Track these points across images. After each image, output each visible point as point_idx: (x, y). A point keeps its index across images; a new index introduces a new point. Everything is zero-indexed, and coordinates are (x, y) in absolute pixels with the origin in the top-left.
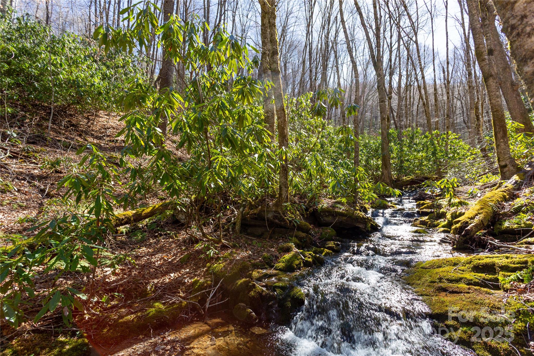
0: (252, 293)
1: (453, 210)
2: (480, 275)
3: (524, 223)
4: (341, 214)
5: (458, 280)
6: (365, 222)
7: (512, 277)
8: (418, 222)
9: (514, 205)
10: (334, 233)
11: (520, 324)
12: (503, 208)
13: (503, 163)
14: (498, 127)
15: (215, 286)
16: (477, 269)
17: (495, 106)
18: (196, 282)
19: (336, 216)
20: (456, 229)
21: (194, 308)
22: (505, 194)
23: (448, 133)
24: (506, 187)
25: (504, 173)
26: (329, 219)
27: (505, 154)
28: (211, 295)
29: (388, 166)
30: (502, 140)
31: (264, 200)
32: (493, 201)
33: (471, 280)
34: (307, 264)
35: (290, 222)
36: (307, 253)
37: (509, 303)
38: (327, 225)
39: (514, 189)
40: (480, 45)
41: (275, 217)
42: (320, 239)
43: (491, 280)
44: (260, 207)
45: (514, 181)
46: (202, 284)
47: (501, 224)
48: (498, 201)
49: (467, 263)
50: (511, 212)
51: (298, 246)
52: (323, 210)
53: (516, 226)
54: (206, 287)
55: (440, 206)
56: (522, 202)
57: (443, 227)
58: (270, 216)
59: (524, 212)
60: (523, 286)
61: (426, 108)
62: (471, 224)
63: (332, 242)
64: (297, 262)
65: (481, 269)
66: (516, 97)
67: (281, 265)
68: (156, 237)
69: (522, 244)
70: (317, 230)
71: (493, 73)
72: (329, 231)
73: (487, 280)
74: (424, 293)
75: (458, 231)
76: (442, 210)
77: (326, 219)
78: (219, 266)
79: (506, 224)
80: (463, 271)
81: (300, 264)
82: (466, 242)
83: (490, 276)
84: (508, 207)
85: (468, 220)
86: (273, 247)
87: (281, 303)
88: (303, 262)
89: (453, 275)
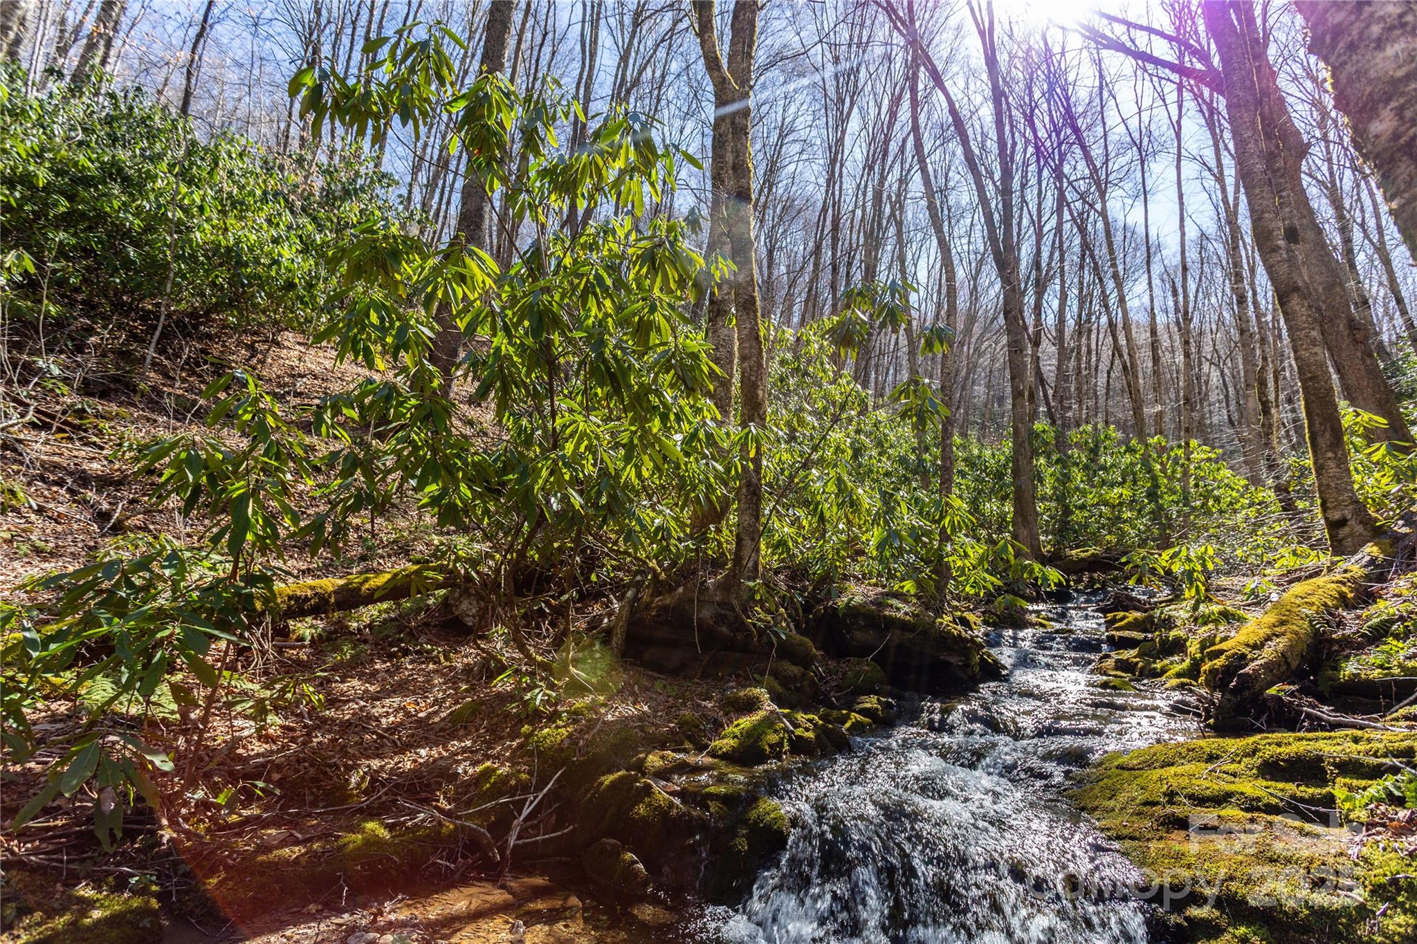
0: (641, 809)
1: (1204, 632)
2: (1281, 785)
3: (1400, 666)
4: (903, 625)
5: (1221, 800)
6: (966, 648)
7: (1372, 791)
8: (1110, 663)
9: (1369, 618)
10: (880, 673)
11: (1401, 919)
12: (1340, 624)
13: (1336, 515)
14: (1317, 420)
15: (539, 788)
16: (1272, 770)
17: (1309, 365)
18: (488, 773)
19: (887, 628)
20: (1213, 671)
21: (473, 844)
22: (1344, 589)
23: (1187, 444)
24: (1346, 571)
25: (1340, 541)
26: (868, 636)
27: (1339, 491)
28: (526, 812)
29: (1030, 518)
30: (1330, 455)
31: (694, 572)
32: (1313, 604)
33: (1258, 799)
34: (799, 746)
35: (761, 632)
36: (801, 717)
37: (1366, 860)
38: (863, 651)
39: (1367, 577)
40: (1263, 212)
41: (719, 619)
42: (839, 688)
43: (1312, 801)
44: (681, 590)
45: (1367, 558)
46: (504, 780)
47: (1337, 668)
48: (1325, 605)
49: (1246, 755)
50: (1363, 635)
51: (777, 699)
52: (853, 612)
53: (1376, 674)
54: (515, 788)
55: (1168, 623)
56: (1391, 611)
57: (1178, 675)
58: (707, 613)
59: (1397, 637)
60: (1403, 814)
61: (1130, 377)
62: (1253, 660)
63: (874, 699)
64: (773, 738)
65: (1283, 769)
66: (1363, 360)
67: (726, 743)
68: (391, 656)
69: (1397, 719)
70: (832, 664)
71: (1300, 283)
72: (867, 667)
73: (1302, 800)
74: (1125, 832)
75: (1219, 680)
76: (1173, 633)
77: (858, 635)
78: (553, 734)
79: (1350, 668)
80: (1234, 775)
81: (780, 744)
82: (1240, 709)
83: (1310, 791)
84: (1353, 623)
85: (1246, 650)
86: (710, 698)
87: (718, 838)
88: (790, 740)
89: (1205, 784)
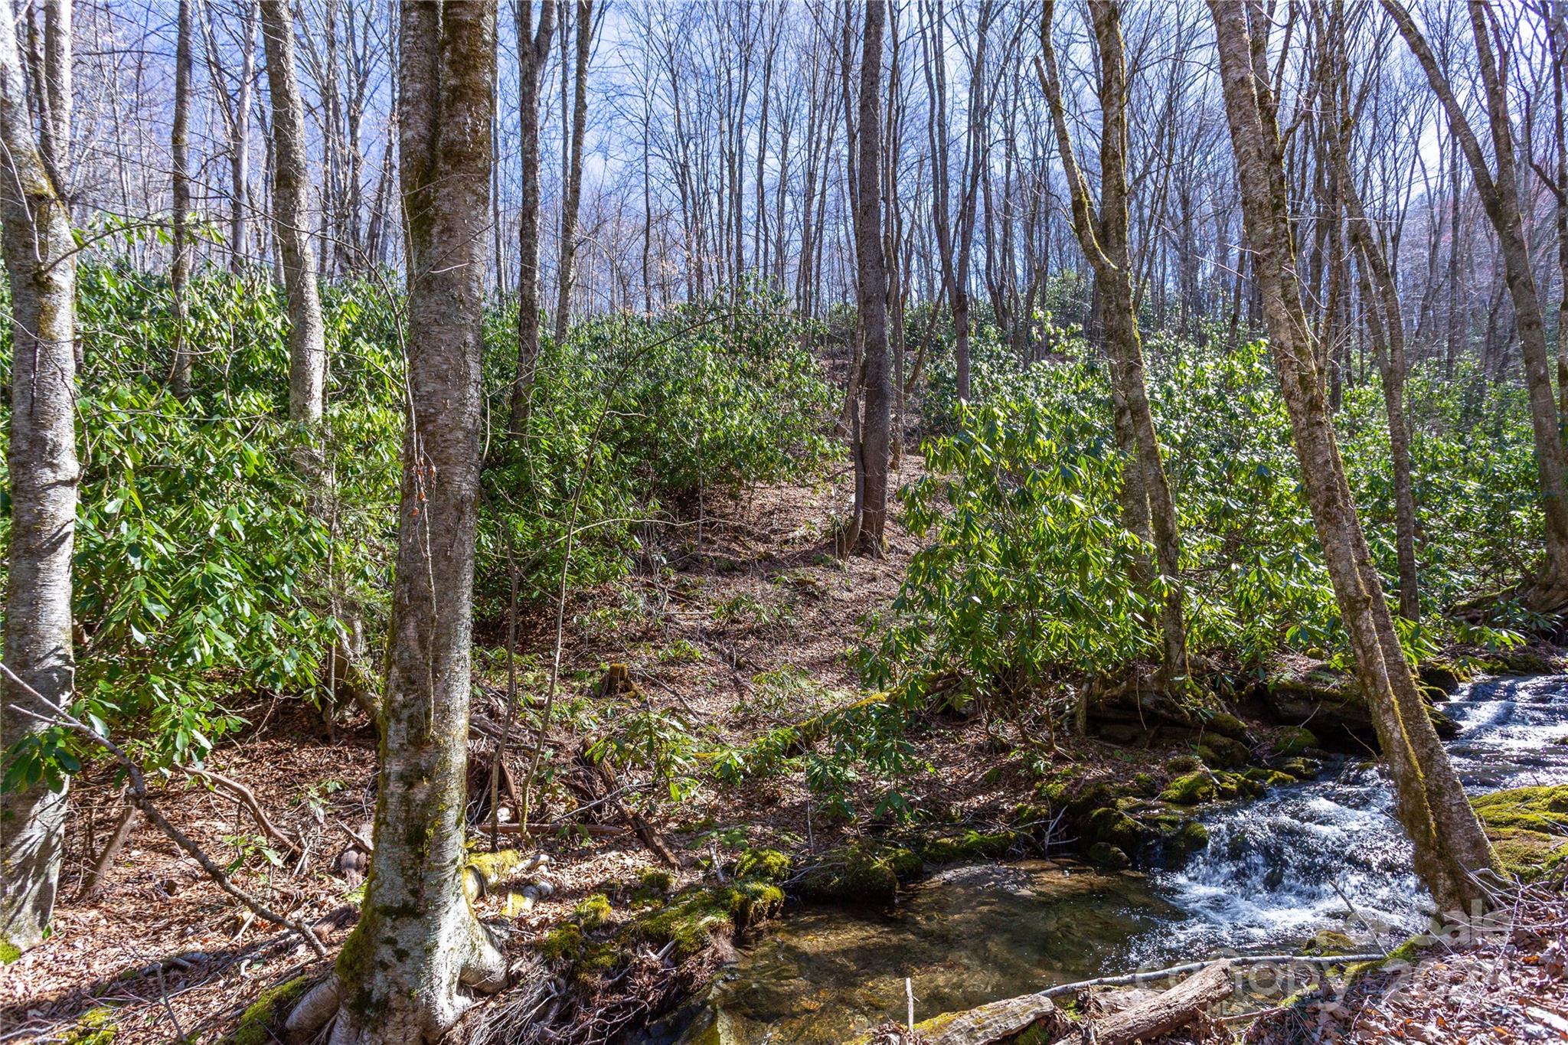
0: (1119, 827)
2: (1558, 814)
4: (1330, 698)
5: (1511, 823)
10: (1311, 738)
15: (1054, 817)
18: (1022, 810)
19: (1316, 700)
21: (1027, 842)
26: (1300, 707)
28: (1051, 828)
31: (1134, 668)
33: (1535, 822)
34: (1224, 794)
35: (1193, 714)
36: (1227, 776)
38: (1294, 720)
41: (1160, 704)
42: (1272, 751)
44: (1124, 684)
46: (1034, 812)
51: (1211, 763)
52: (1283, 689)
54: (1041, 817)
58: (1147, 701)
63: (1300, 760)
64: (1205, 789)
67: (1173, 793)
68: (924, 739)
70: (1266, 732)
72: (1298, 734)
77: (1289, 707)
78: (1057, 788)
81: (1210, 793)
86: (1158, 763)
87: (1168, 844)
88: (1217, 790)
89: (1507, 814)
